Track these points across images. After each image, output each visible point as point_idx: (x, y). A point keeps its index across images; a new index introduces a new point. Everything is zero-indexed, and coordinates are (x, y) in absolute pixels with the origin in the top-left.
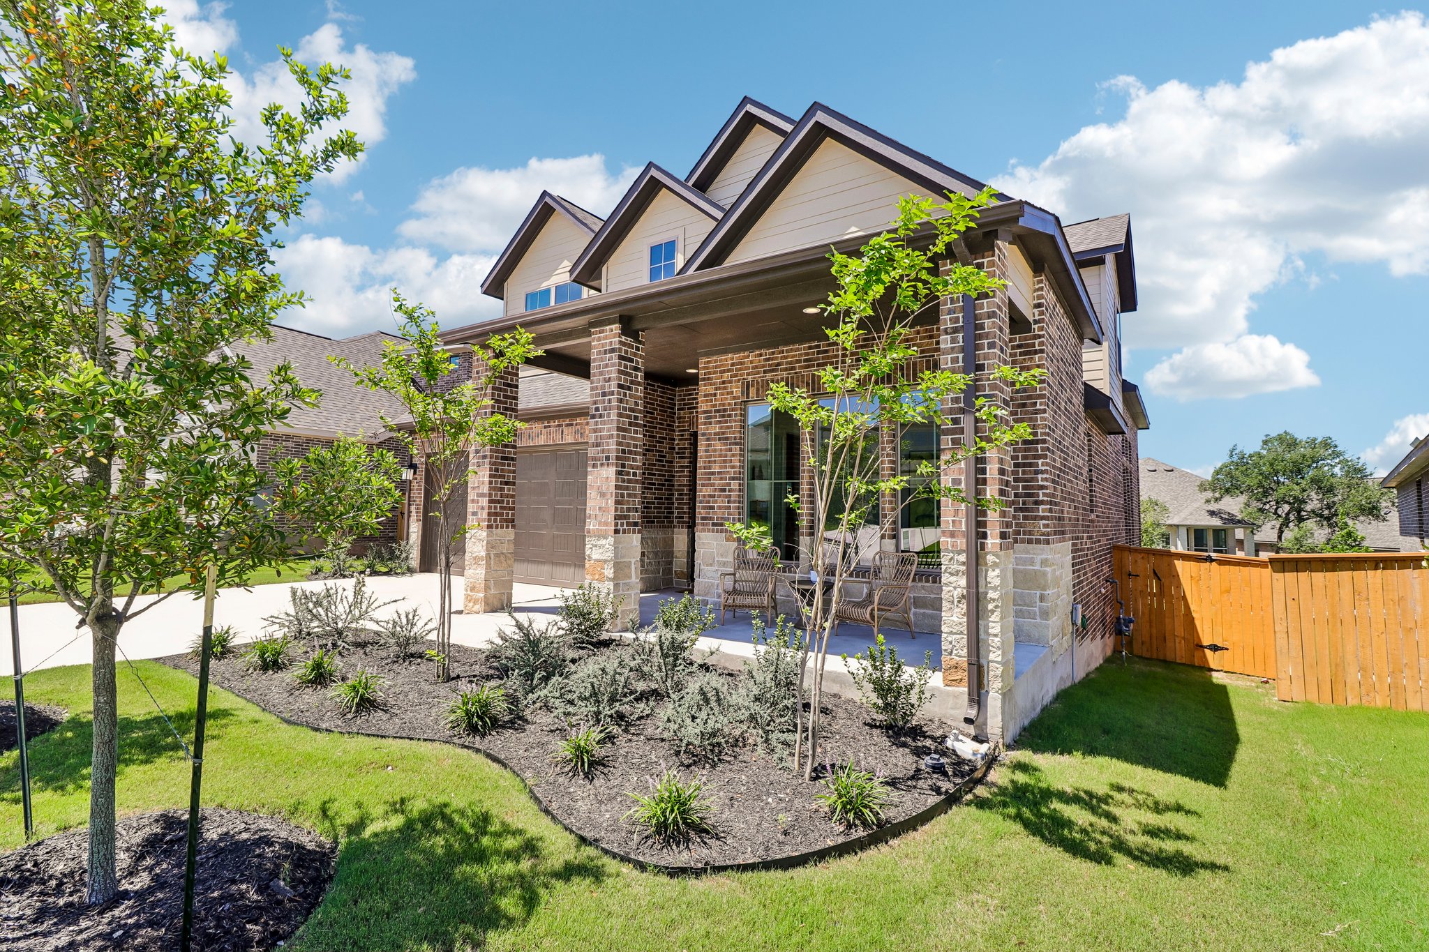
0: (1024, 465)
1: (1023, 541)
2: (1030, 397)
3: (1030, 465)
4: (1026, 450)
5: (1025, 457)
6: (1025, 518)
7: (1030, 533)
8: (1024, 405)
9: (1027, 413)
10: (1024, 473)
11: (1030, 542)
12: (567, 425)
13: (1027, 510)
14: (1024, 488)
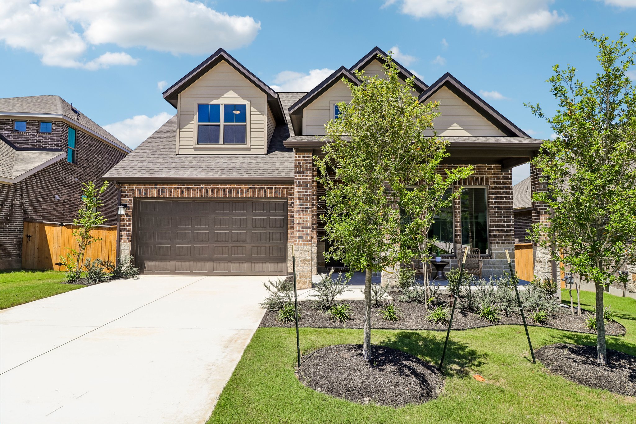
0: (507, 217)
1: (507, 243)
2: (508, 194)
3: (509, 217)
4: (507, 212)
5: (507, 214)
6: (507, 235)
7: (509, 240)
8: (506, 197)
9: (507, 199)
10: (506, 220)
11: (509, 243)
12: (268, 188)
13: (508, 232)
14: (507, 225)
